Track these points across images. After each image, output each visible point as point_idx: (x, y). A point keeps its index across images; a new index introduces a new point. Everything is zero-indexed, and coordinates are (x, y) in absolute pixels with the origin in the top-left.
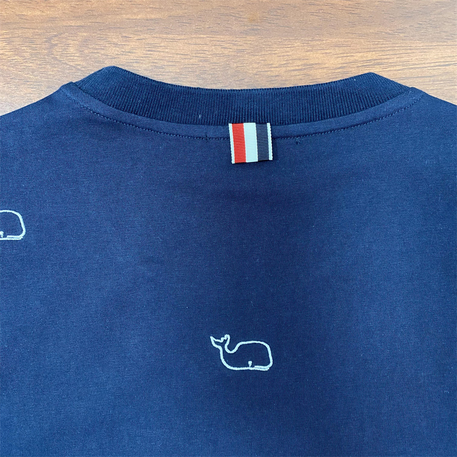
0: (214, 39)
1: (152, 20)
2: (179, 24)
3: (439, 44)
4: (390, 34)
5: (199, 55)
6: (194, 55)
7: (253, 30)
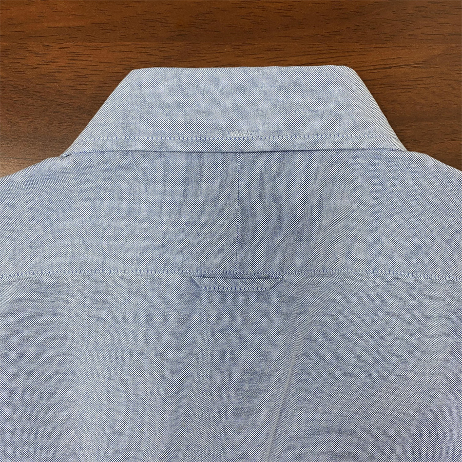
0: (140, 46)
1: (74, 27)
2: (103, 31)
3: (378, 46)
4: (326, 37)
5: (123, 63)
6: (118, 63)
7: (181, 35)
